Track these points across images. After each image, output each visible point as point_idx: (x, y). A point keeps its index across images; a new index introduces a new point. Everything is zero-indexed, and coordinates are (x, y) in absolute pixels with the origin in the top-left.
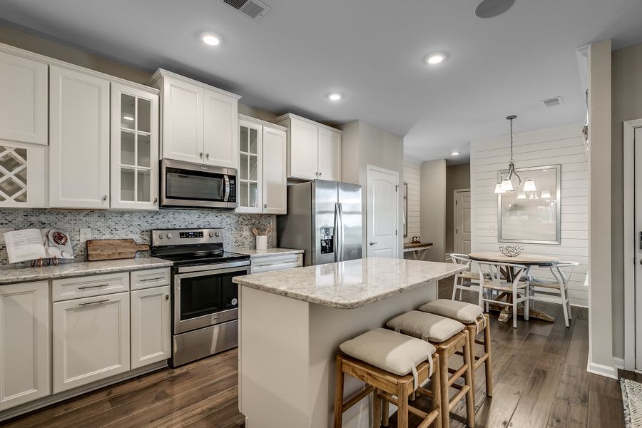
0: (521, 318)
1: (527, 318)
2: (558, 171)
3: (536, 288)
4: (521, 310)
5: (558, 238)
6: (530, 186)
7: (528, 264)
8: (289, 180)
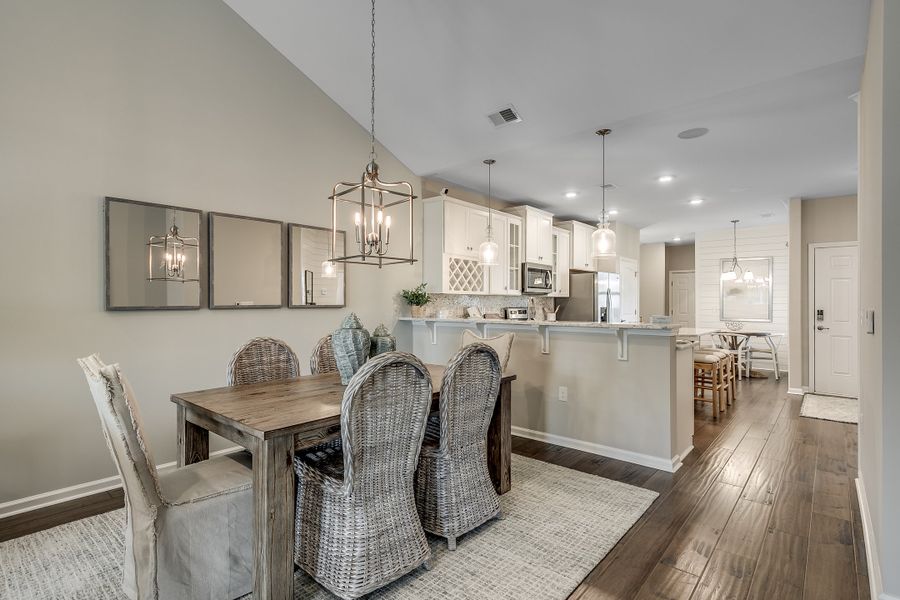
0: (744, 377)
1: (748, 375)
2: (771, 261)
3: (754, 354)
4: (744, 372)
5: (770, 317)
6: (749, 276)
7: (749, 335)
8: (573, 271)
